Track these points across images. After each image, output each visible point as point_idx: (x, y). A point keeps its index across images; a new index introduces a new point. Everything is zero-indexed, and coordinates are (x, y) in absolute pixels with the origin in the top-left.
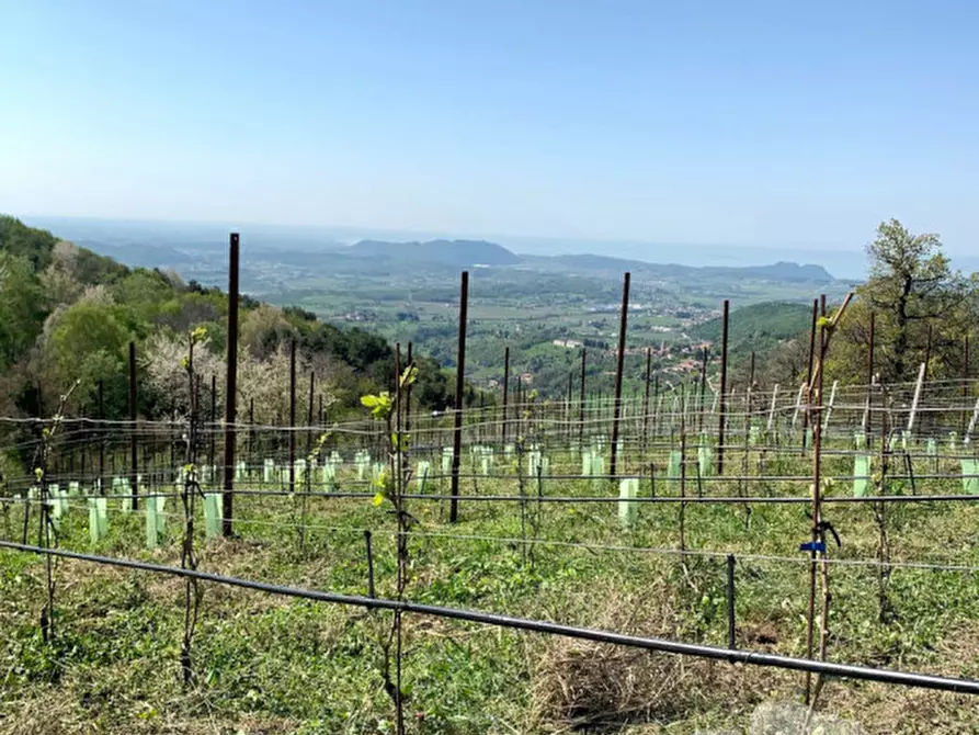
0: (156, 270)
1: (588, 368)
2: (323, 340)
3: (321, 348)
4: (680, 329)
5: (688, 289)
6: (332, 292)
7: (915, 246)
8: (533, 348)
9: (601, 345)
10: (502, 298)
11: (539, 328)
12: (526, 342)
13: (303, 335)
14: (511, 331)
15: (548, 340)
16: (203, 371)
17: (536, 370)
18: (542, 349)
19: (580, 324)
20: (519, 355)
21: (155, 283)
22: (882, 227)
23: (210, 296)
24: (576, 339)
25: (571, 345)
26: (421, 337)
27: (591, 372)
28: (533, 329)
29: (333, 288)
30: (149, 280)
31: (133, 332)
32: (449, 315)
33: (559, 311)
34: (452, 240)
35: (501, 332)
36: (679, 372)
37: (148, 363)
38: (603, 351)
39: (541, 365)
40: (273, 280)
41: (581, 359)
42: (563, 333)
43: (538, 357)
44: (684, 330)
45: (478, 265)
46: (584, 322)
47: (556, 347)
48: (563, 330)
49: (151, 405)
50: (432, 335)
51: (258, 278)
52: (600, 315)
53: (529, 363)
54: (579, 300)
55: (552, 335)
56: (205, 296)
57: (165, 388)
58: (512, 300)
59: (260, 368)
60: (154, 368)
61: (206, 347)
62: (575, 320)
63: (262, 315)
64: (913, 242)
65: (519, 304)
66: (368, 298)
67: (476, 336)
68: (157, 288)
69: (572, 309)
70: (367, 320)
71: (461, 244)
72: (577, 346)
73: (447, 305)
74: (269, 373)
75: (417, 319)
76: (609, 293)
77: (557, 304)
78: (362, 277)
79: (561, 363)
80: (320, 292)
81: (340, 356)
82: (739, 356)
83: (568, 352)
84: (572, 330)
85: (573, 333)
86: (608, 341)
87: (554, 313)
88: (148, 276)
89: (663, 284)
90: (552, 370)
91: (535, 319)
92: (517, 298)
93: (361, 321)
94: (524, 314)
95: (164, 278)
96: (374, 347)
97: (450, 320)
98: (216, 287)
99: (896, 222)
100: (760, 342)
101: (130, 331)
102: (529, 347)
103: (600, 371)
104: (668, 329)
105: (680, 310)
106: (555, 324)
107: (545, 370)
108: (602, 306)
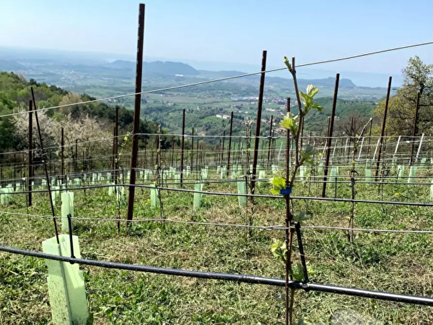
0: (12, 73)
1: (233, 129)
2: (103, 112)
3: (102, 116)
4: (280, 110)
5: (284, 90)
6: (101, 87)
7: (426, 69)
8: (206, 118)
9: (240, 118)
10: (189, 92)
11: (209, 108)
12: (203, 115)
13: (92, 109)
14: (194, 109)
15: (213, 115)
16: (44, 127)
17: (207, 130)
18: (211, 119)
19: (230, 107)
20: (199, 122)
21: (13, 80)
22: (410, 60)
23: (42, 87)
24: (228, 114)
25: (225, 117)
26: (148, 111)
27: (235, 131)
28: (205, 109)
29: (102, 85)
30: (10, 78)
31: (6, 106)
32: (162, 101)
33: (219, 99)
34: (164, 61)
35: (189, 110)
36: (279, 132)
37: (15, 121)
38: (241, 121)
39: (210, 127)
40: (70, 80)
41: (230, 125)
42: (221, 111)
43: (208, 123)
44: (282, 111)
45: (177, 75)
46: (232, 106)
47: (218, 118)
48: (221, 110)
49: (17, 143)
50: (154, 111)
51: (62, 79)
52: (239, 102)
53: (203, 126)
54: (230, 94)
55: (215, 112)
56: (39, 88)
57: (25, 135)
58: (195, 94)
59: (76, 126)
60: (19, 124)
61: (45, 114)
62: (227, 105)
63: (70, 98)
64: (425, 68)
65: (198, 96)
66: (120, 90)
67: (176, 112)
68: (14, 82)
69: (226, 99)
70: (120, 102)
71: (169, 63)
72: (228, 118)
73: (161, 95)
74: (82, 128)
75: (146, 102)
76: (244, 91)
77: (218, 96)
78: (117, 79)
79: (220, 126)
80: (94, 87)
81: (112, 120)
82: (309, 124)
83: (223, 121)
84: (226, 109)
85: (226, 111)
86: (243, 115)
87: (216, 100)
88: (9, 76)
89: (272, 87)
90: (216, 130)
91: (207, 104)
92: (198, 92)
93: (117, 102)
94: (201, 101)
95: (17, 77)
96: (128, 116)
97: (163, 103)
98: (44, 83)
99: (418, 58)
100: (319, 117)
101: (4, 105)
102: (203, 118)
103: (239, 131)
104: (273, 110)
105: (280, 100)
106: (217, 106)
107: (212, 130)
108: (241, 98)
